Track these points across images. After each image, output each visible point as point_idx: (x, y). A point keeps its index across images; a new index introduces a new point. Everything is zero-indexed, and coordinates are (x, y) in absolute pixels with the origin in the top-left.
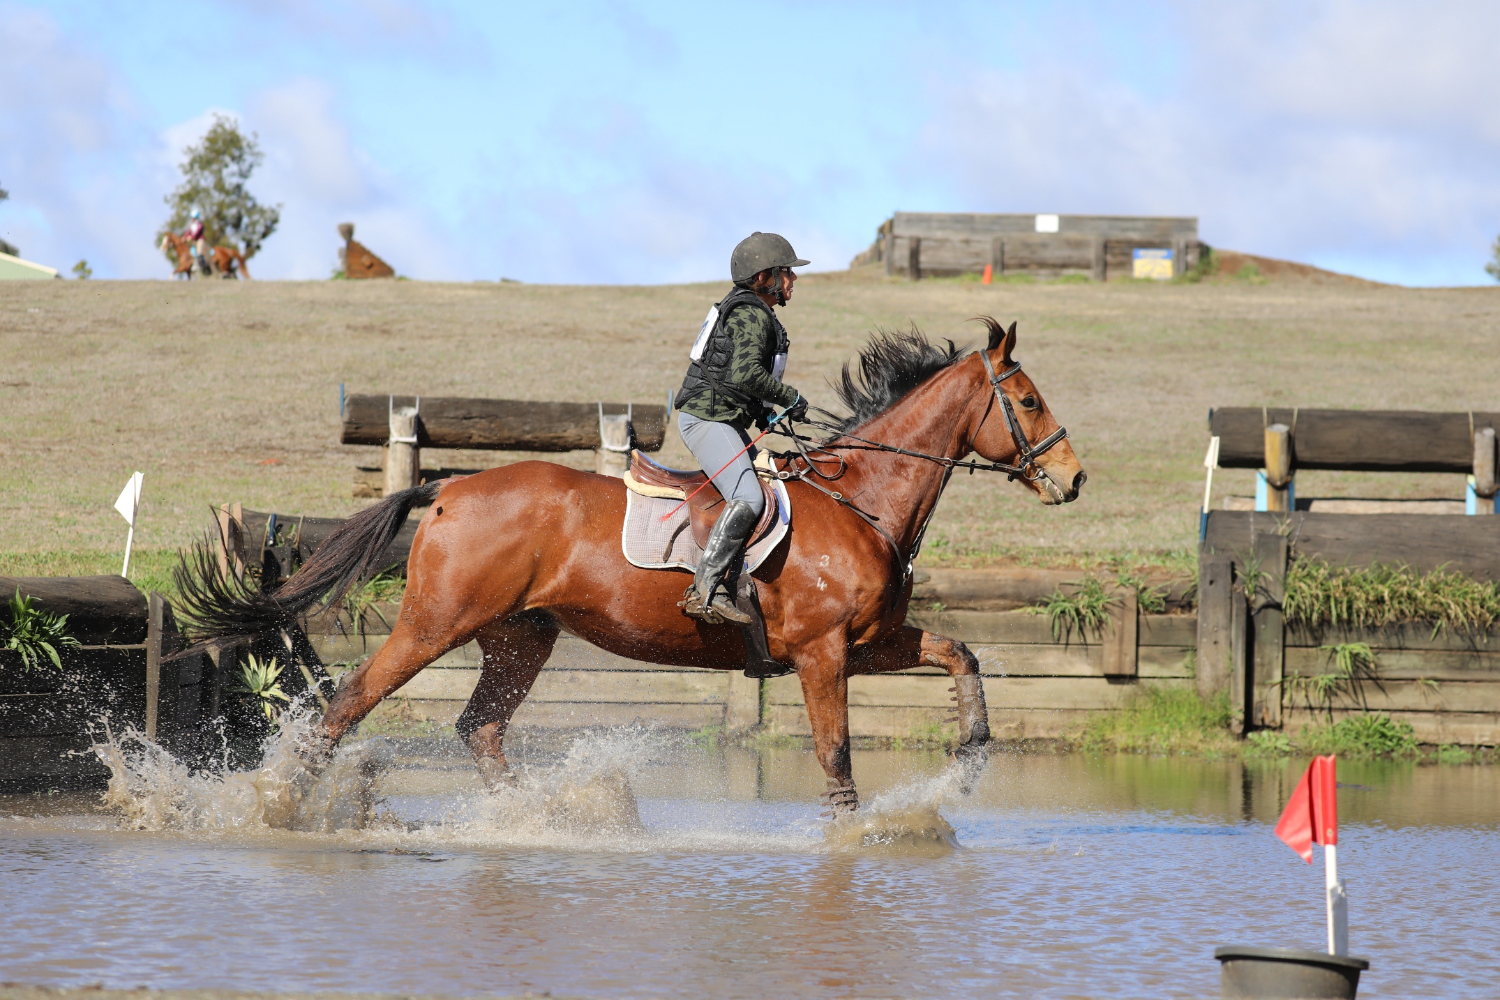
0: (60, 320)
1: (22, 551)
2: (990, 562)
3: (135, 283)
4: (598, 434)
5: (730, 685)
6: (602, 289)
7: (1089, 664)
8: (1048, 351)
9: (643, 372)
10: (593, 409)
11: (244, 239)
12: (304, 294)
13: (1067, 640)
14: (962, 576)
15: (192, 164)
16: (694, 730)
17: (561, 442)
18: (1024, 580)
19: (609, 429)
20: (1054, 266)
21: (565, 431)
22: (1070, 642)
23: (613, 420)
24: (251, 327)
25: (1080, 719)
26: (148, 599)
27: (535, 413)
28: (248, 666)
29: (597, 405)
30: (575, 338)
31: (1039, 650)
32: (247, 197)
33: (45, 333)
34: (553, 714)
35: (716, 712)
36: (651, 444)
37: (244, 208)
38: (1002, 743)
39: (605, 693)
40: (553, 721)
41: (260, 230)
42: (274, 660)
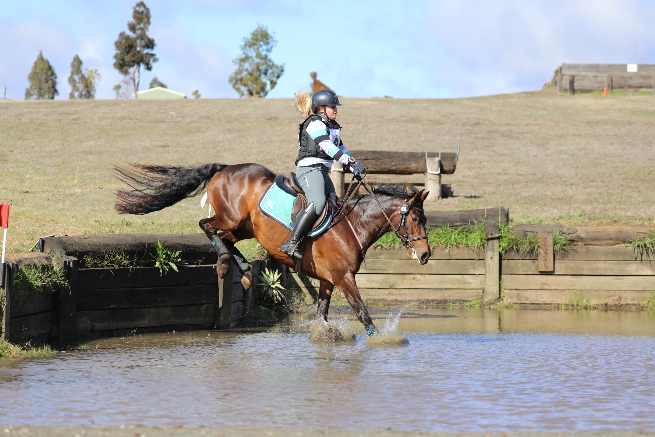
0: (183, 117)
1: (164, 222)
2: (605, 223)
3: (218, 100)
4: (425, 166)
5: (485, 280)
6: (429, 100)
7: (651, 270)
8: (632, 126)
9: (447, 138)
10: (423, 155)
11: (269, 80)
13: (641, 259)
14: (592, 230)
15: (245, 45)
16: (469, 301)
17: (409, 170)
18: (620, 232)
20: (636, 87)
21: (410, 165)
22: (643, 260)
23: (432, 160)
24: (270, 119)
25: (647, 295)
27: (397, 157)
28: (265, 273)
29: (425, 153)
30: (416, 123)
31: (628, 264)
32: (270, 61)
33: (177, 123)
34: (405, 294)
35: (479, 293)
36: (450, 171)
37: (269, 66)
38: (611, 306)
39: (429, 284)
40: (405, 297)
41: (276, 75)
42: (277, 271)
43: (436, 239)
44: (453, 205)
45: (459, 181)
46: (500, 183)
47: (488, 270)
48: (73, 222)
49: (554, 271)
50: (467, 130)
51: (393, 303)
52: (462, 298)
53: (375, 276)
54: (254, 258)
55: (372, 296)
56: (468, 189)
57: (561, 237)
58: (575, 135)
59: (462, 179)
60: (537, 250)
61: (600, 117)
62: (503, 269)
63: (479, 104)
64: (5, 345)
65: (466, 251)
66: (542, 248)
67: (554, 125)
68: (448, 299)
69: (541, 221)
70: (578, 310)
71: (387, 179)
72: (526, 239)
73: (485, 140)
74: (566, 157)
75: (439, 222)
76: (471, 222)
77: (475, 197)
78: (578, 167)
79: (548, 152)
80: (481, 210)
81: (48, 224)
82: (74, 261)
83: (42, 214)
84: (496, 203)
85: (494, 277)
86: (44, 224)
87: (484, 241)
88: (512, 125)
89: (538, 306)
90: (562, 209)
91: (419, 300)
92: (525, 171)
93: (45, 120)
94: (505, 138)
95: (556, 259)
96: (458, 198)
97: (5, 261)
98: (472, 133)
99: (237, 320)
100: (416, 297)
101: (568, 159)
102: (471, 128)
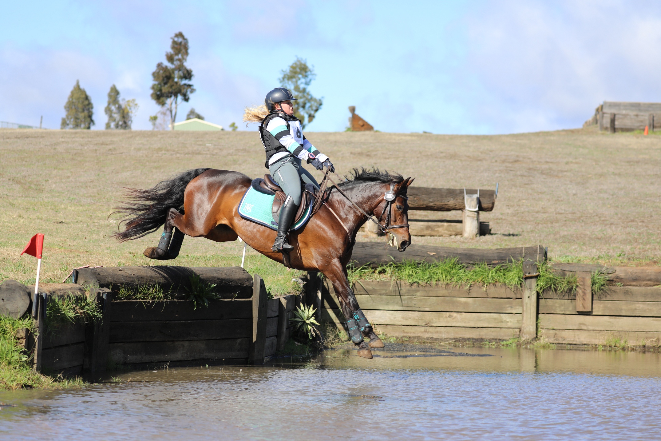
0: (220, 149)
1: (199, 255)
2: (644, 264)
4: (463, 203)
5: (522, 319)
6: (468, 137)
9: (486, 175)
10: (461, 192)
11: (307, 113)
12: (332, 138)
14: (631, 271)
15: (284, 78)
16: (506, 340)
17: (446, 207)
18: (660, 272)
19: (469, 201)
21: (448, 202)
23: (470, 197)
26: (253, 278)
28: (300, 308)
29: (463, 190)
30: (455, 159)
32: (308, 94)
33: (213, 155)
34: (440, 332)
35: (516, 332)
36: (488, 208)
37: (307, 99)
38: (649, 348)
39: (465, 323)
40: (440, 335)
41: (314, 108)
42: (312, 306)
43: (473, 277)
44: (491, 242)
45: (497, 219)
46: (538, 222)
47: (525, 309)
48: (108, 253)
49: (592, 312)
50: (506, 167)
51: (429, 341)
52: (499, 337)
53: (411, 314)
54: (289, 293)
55: (408, 333)
56: (506, 227)
57: (599, 277)
58: (615, 174)
59: (501, 216)
60: (576, 290)
61: (641, 157)
62: (541, 308)
63: (519, 141)
64: (36, 376)
65: (503, 290)
66: (581, 288)
67: (594, 163)
68: (484, 337)
69: (579, 260)
70: (616, 351)
71: (424, 215)
72: (564, 279)
73: (524, 178)
74: (606, 196)
75: (477, 259)
76: (509, 260)
77: (513, 235)
78: (617, 207)
79: (588, 191)
80: (519, 248)
81: (81, 255)
82: (108, 293)
83: (76, 244)
84: (534, 241)
85: (532, 317)
86: (78, 255)
87: (521, 279)
88: (552, 163)
89: (575, 347)
90: (601, 249)
91: (454, 339)
92: (565, 210)
93: (81, 149)
94: (544, 176)
95: (594, 299)
96: (496, 236)
97: (38, 292)
98: (511, 171)
99: (271, 355)
100: (452, 336)
101: (608, 198)
102: (510, 165)
